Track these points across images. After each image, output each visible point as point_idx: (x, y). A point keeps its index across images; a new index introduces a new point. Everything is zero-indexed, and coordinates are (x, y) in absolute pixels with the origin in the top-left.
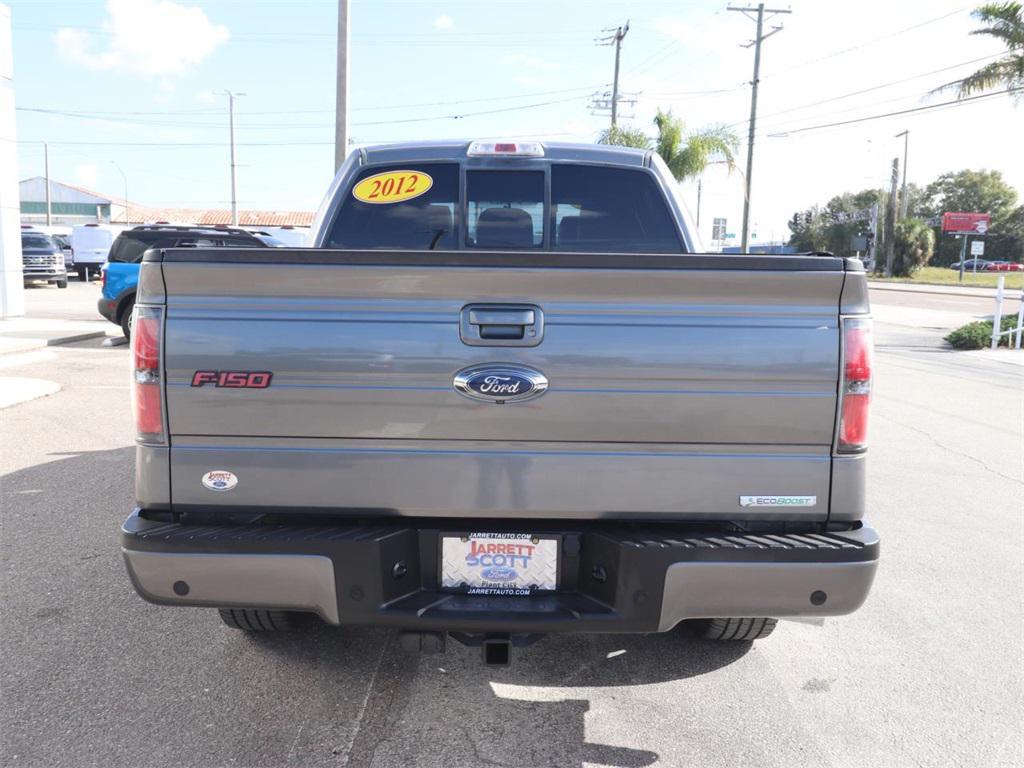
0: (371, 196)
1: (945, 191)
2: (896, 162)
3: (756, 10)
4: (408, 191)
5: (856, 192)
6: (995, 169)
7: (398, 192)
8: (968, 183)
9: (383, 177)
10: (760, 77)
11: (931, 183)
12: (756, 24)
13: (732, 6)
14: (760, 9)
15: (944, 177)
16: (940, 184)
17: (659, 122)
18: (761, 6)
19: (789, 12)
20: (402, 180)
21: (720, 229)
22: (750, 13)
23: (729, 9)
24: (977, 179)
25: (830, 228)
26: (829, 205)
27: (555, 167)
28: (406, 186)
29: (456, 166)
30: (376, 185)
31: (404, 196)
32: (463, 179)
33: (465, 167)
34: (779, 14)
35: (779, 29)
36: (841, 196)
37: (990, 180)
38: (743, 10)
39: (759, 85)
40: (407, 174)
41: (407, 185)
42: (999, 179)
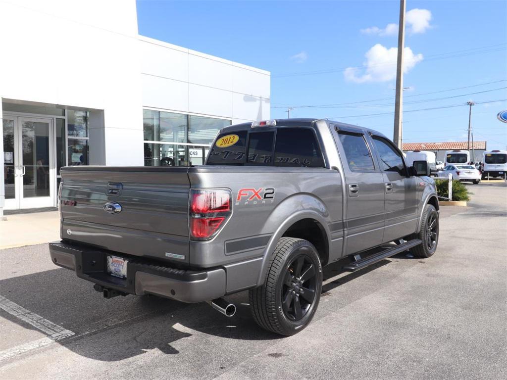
4: (231, 142)
7: (229, 143)
9: (225, 138)
20: (230, 138)
27: (278, 129)
28: (231, 141)
29: (246, 131)
30: (222, 141)
31: (231, 144)
32: (248, 135)
33: (249, 132)
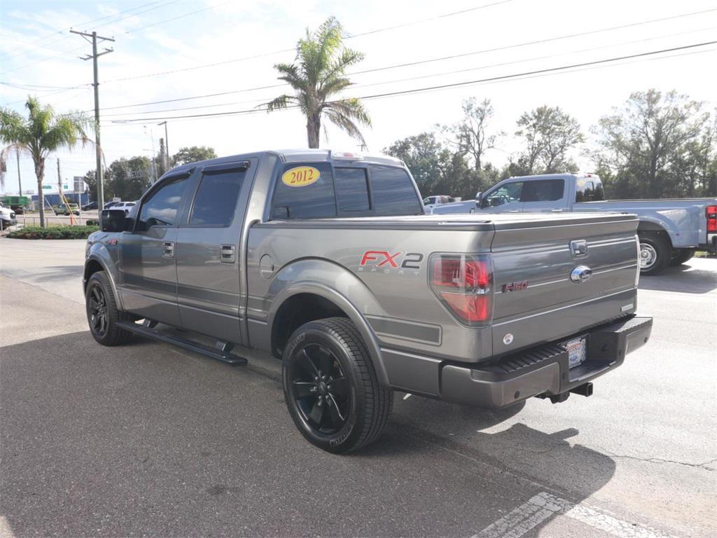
0: (292, 182)
1: (185, 159)
2: (162, 140)
3: (91, 36)
5: (129, 159)
6: (210, 147)
7: (305, 180)
8: (197, 155)
10: (99, 82)
11: (175, 154)
12: (92, 46)
13: (73, 30)
14: (94, 35)
15: (182, 150)
16: (181, 155)
17: (31, 106)
18: (94, 33)
19: (114, 41)
21: (80, 184)
22: (87, 37)
23: (71, 31)
24: (201, 152)
25: (113, 182)
26: (111, 166)
28: (308, 176)
30: (293, 175)
31: (308, 182)
34: (106, 41)
35: (109, 51)
36: (119, 160)
37: (209, 153)
38: (81, 34)
39: (99, 87)
40: (308, 168)
41: (308, 174)
42: (213, 153)
